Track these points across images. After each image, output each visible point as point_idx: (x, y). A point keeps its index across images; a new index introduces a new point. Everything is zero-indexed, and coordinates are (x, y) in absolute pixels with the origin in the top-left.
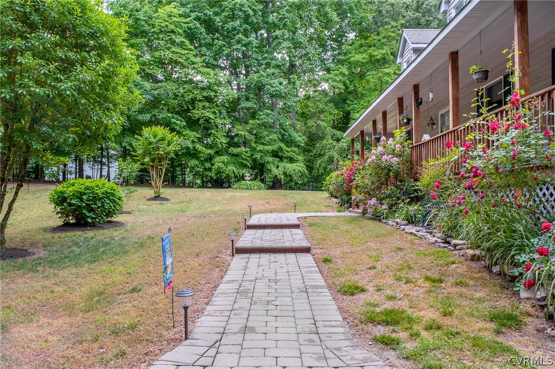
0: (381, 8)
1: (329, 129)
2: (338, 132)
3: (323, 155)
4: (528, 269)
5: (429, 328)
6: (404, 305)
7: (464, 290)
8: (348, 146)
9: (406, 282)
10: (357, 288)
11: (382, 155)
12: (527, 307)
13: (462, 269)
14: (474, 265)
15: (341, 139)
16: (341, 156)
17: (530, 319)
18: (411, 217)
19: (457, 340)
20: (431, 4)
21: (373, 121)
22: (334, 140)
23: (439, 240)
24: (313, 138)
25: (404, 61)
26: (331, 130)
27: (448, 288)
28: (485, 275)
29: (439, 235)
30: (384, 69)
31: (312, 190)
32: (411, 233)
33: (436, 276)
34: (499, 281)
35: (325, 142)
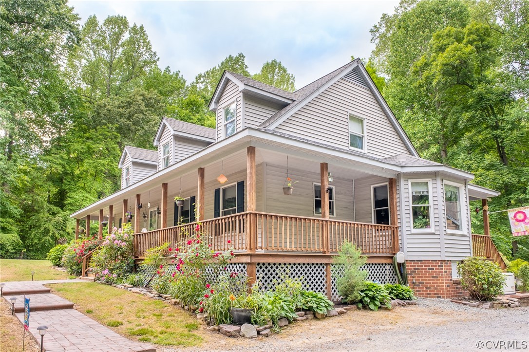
0: (100, 111)
1: (46, 204)
2: (55, 207)
3: (40, 227)
4: (201, 304)
5: (162, 333)
6: (146, 327)
7: (173, 318)
8: (63, 220)
9: (144, 318)
10: (118, 323)
11: (114, 240)
12: (200, 321)
13: (171, 309)
14: (175, 307)
15: (57, 213)
16: (56, 228)
17: (201, 326)
18: (135, 282)
19: (174, 335)
20: (140, 117)
21: (100, 210)
22: (50, 214)
23: (156, 295)
24: (28, 211)
25: (124, 167)
26: (48, 205)
27: (165, 317)
28: (182, 311)
29: (156, 292)
30: (100, 160)
31: (23, 258)
32: (137, 292)
33: (158, 313)
34: (188, 313)
35: (41, 215)
